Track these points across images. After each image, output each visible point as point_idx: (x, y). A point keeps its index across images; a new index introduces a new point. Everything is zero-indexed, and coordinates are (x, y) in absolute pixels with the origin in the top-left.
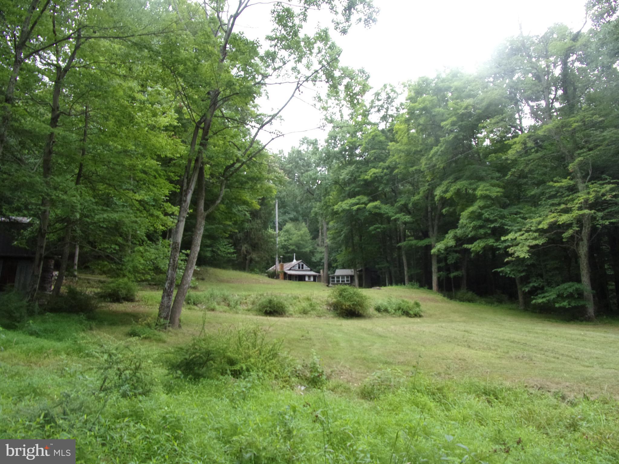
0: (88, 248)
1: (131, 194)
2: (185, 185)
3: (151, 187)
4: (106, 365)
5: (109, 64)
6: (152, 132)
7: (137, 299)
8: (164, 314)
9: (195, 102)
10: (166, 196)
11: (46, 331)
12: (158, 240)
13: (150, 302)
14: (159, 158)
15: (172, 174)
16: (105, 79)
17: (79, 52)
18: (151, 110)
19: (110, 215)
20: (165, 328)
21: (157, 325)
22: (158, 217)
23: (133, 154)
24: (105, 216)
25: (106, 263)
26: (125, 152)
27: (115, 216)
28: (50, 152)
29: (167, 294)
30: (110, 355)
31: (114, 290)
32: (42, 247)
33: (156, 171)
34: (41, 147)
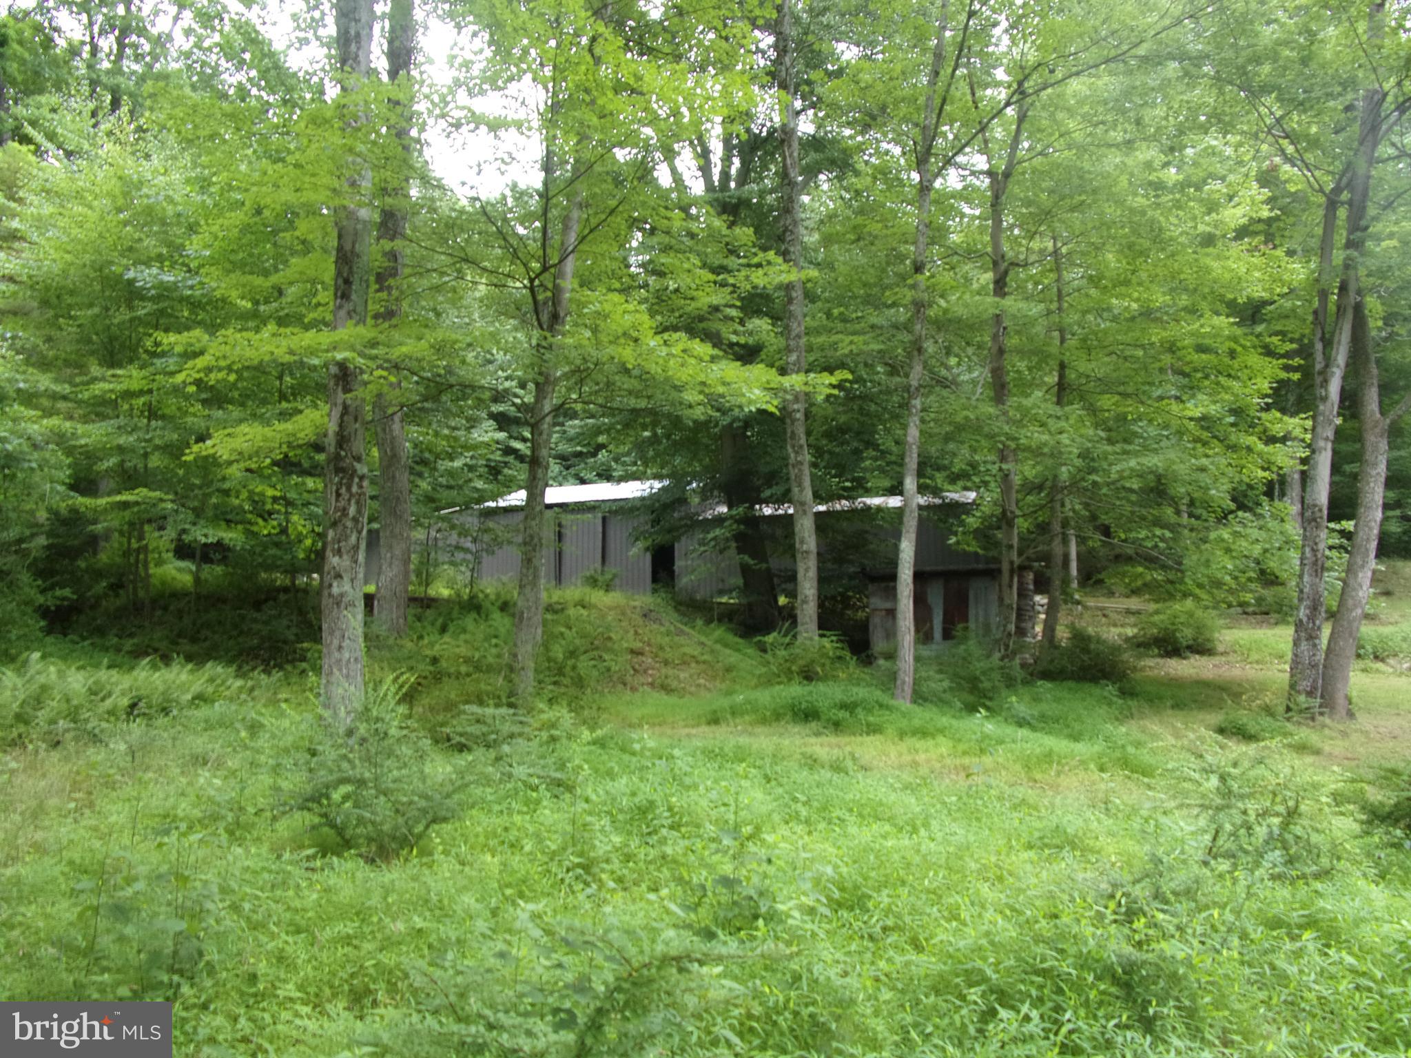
0: (1096, 540)
1: (1175, 407)
2: (1319, 357)
3: (1222, 379)
4: (1219, 801)
5: (1089, 130)
6: (1211, 250)
7: (1221, 648)
8: (1305, 685)
9: (1314, 143)
10: (1267, 396)
11: (1043, 718)
12: (1259, 504)
13: (1255, 656)
14: (1232, 307)
15: (1275, 339)
16: (1087, 166)
17: (1025, 125)
18: (1201, 201)
19: (1144, 460)
20: (1313, 719)
21: (1288, 709)
22: (1249, 449)
23: (1167, 313)
24: (1133, 463)
25: (1140, 569)
26: (1148, 314)
27: (1153, 461)
28: (1001, 352)
29: (1305, 633)
30: (1223, 778)
31: (1166, 629)
32: (1011, 547)
33: (1235, 339)
34: (980, 346)
